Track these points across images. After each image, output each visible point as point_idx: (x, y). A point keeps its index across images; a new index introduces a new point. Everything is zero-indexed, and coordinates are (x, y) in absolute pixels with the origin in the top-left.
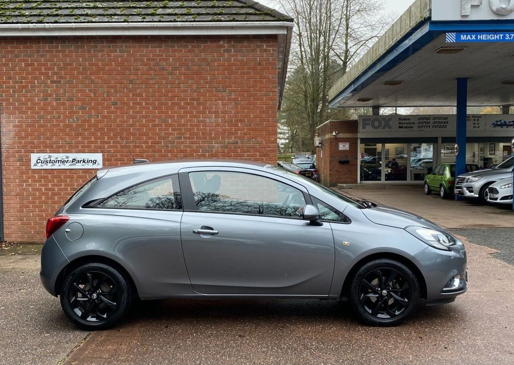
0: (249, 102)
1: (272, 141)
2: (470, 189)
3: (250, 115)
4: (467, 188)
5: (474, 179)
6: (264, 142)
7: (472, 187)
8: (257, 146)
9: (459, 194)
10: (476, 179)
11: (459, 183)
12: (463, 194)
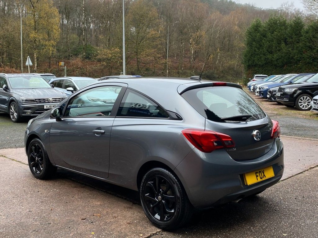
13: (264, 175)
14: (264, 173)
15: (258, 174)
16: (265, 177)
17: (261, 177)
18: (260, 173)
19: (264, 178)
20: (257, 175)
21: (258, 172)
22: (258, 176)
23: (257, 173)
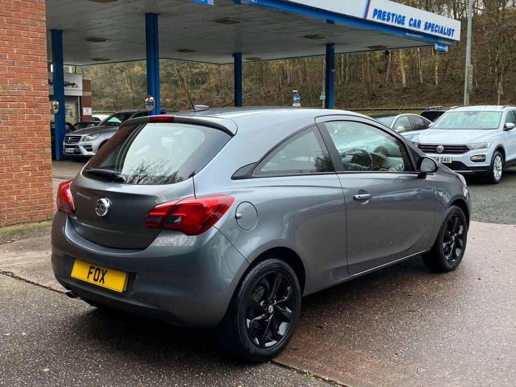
0: (11, 32)
1: (42, 87)
2: (89, 148)
3: (12, 50)
4: (84, 146)
5: (90, 137)
6: (33, 89)
7: (91, 146)
8: (23, 93)
9: (75, 153)
10: (95, 137)
11: (72, 141)
12: (80, 152)
13: (102, 279)
14: (103, 275)
15: (93, 271)
16: (103, 283)
17: (96, 278)
18: (98, 272)
19: (100, 282)
20: (91, 271)
21: (96, 267)
22: (91, 273)
23: (94, 268)
